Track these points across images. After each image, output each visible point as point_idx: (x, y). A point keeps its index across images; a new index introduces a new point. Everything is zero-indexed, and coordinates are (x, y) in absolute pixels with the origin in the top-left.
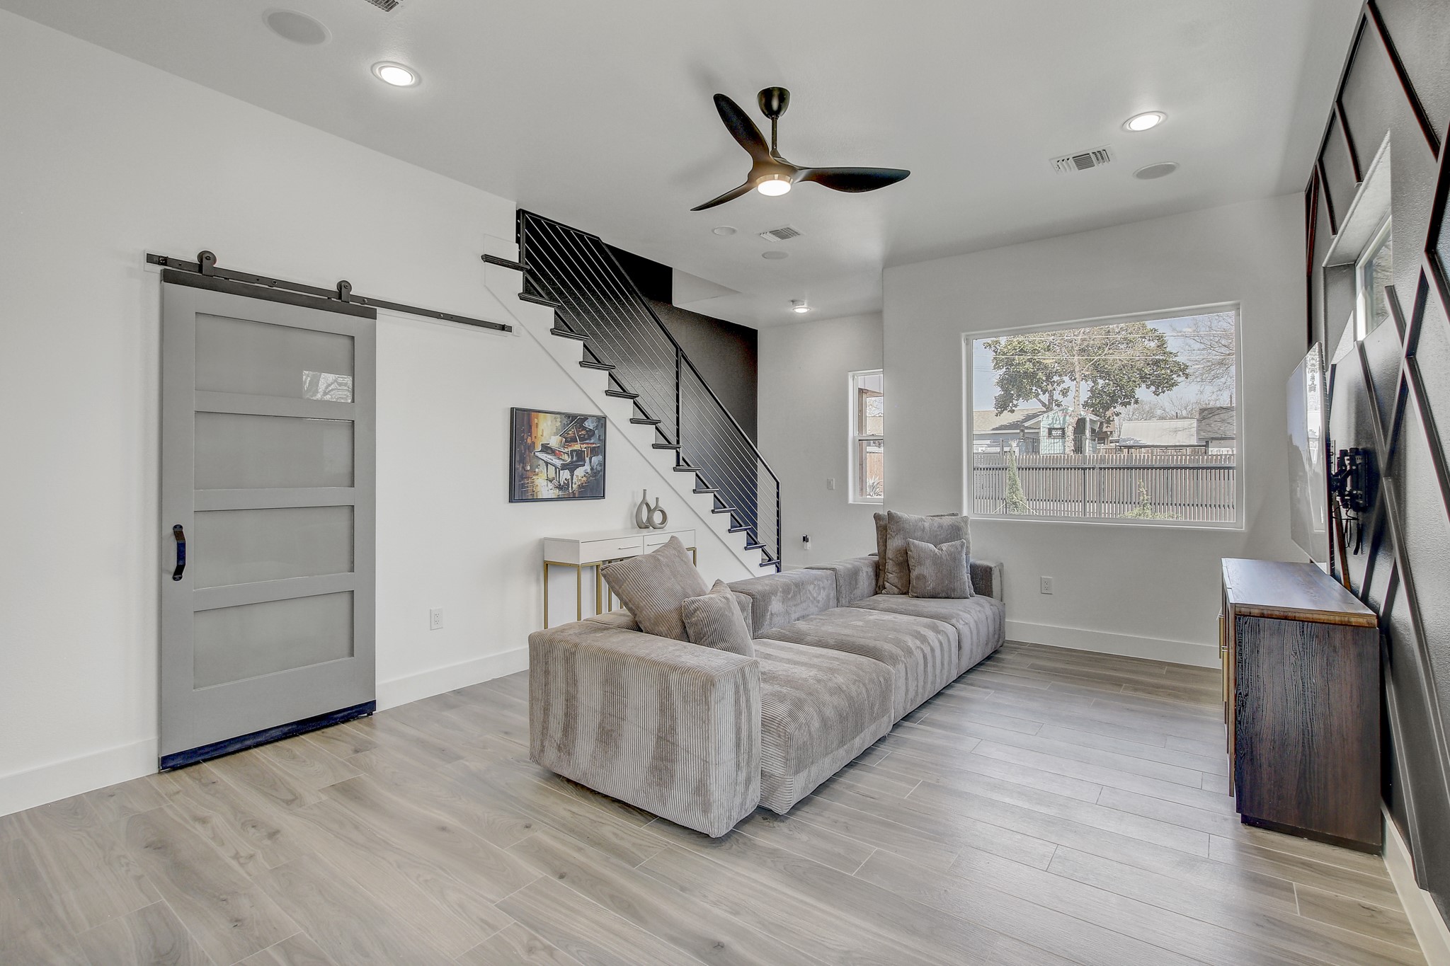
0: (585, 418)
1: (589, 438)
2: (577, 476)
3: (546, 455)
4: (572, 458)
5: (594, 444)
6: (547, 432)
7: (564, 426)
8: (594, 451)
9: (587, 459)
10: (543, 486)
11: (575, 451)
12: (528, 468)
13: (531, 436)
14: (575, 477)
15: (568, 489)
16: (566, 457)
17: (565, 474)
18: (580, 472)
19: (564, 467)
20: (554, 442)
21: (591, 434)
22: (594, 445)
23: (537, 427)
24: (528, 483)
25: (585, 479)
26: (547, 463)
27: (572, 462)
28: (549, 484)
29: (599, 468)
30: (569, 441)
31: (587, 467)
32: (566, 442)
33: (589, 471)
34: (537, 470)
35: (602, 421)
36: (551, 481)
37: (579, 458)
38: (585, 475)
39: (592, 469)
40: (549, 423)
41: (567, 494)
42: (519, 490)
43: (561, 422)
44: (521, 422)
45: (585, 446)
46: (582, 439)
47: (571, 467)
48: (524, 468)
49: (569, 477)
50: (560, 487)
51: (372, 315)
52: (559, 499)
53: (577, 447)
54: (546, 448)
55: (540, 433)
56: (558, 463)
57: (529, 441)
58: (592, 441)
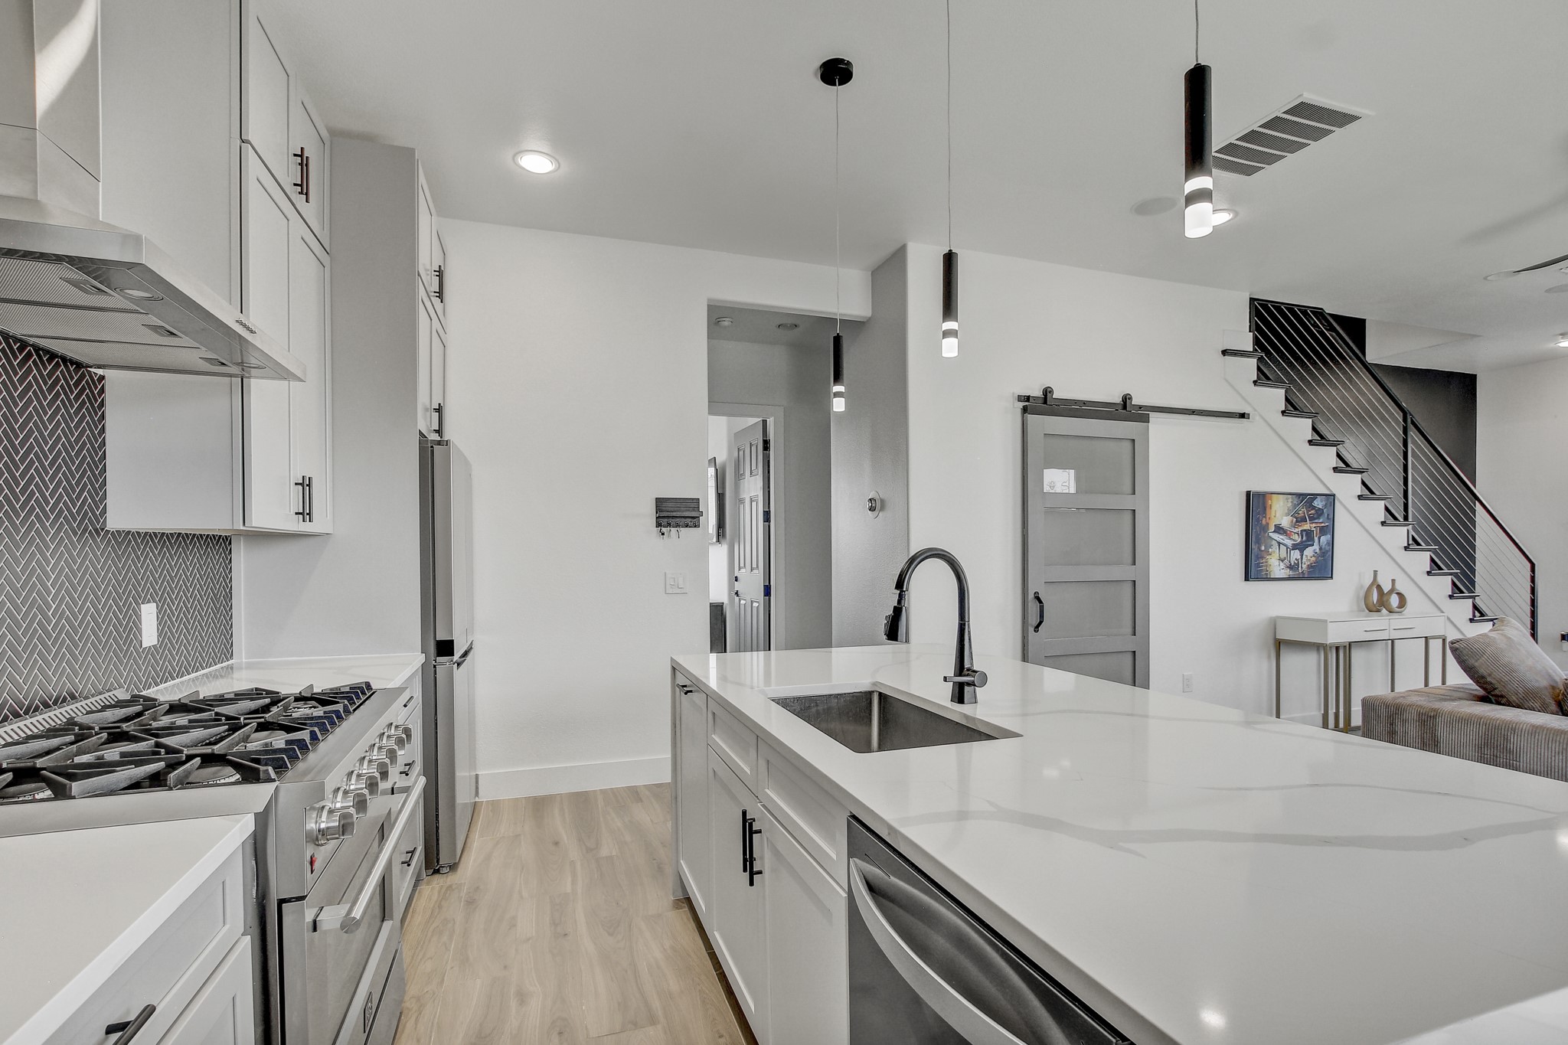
0: (1315, 496)
1: (1318, 518)
2: (1306, 556)
3: (1278, 535)
4: (1302, 538)
5: (1322, 523)
6: (1280, 513)
7: (1295, 506)
8: (1323, 531)
9: (1316, 539)
10: (1275, 565)
11: (1305, 530)
12: (1263, 548)
13: (1265, 517)
14: (1304, 556)
15: (1298, 568)
16: (1296, 537)
17: (1296, 554)
18: (1309, 552)
19: (1295, 547)
20: (1286, 522)
21: (1320, 513)
22: (1323, 525)
23: (1271, 508)
24: (1262, 563)
25: (1314, 559)
26: (1279, 543)
27: (1302, 542)
28: (1281, 564)
29: (1327, 548)
30: (1301, 520)
31: (1316, 547)
32: (1297, 521)
33: (1318, 551)
34: (1270, 550)
35: (1331, 498)
36: (1283, 561)
37: (1308, 538)
38: (1314, 556)
39: (1320, 549)
40: (1282, 503)
41: (1297, 575)
42: (1253, 570)
43: (1292, 502)
44: (1255, 504)
45: (1314, 525)
46: (1312, 519)
47: (1301, 547)
48: (1259, 548)
49: (1299, 557)
50: (1290, 567)
51: (1145, 419)
52: (1289, 579)
53: (1307, 526)
54: (1279, 529)
55: (1273, 514)
56: (1289, 543)
57: (1264, 522)
58: (1321, 521)
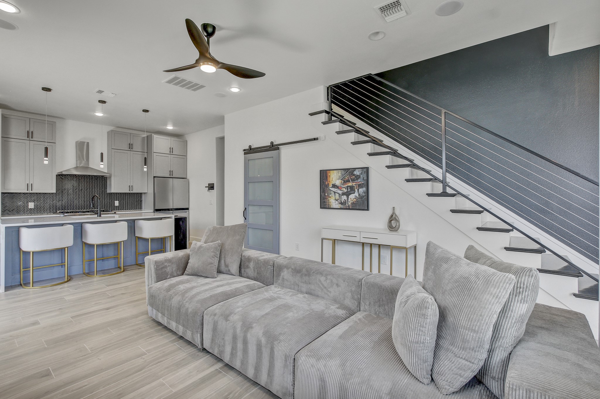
0: (355, 169)
1: (357, 179)
2: (351, 198)
3: (334, 189)
4: (348, 190)
5: (360, 182)
6: (335, 179)
7: (343, 175)
8: (360, 186)
9: (356, 190)
10: (333, 202)
11: (349, 186)
12: (326, 195)
13: (327, 181)
14: (349, 199)
15: (346, 204)
16: (344, 189)
17: (344, 198)
18: (352, 197)
19: (343, 194)
20: (338, 183)
21: (358, 177)
22: (360, 183)
23: (330, 177)
24: (326, 201)
25: (355, 200)
26: (335, 193)
27: (347, 192)
28: (336, 202)
29: (364, 194)
30: (345, 182)
31: (356, 194)
32: (344, 182)
33: (357, 196)
34: (330, 195)
35: (366, 170)
36: (337, 200)
37: (352, 190)
38: (355, 198)
39: (359, 195)
40: (335, 174)
41: (344, 206)
42: (324, 205)
43: (341, 173)
44: (324, 175)
45: (354, 183)
46: (353, 180)
47: (347, 194)
48: (324, 195)
49: (346, 199)
50: (341, 203)
51: (278, 149)
52: (341, 209)
53: (350, 184)
54: (334, 186)
55: (331, 179)
56: (340, 192)
57: (326, 183)
58: (358, 181)
